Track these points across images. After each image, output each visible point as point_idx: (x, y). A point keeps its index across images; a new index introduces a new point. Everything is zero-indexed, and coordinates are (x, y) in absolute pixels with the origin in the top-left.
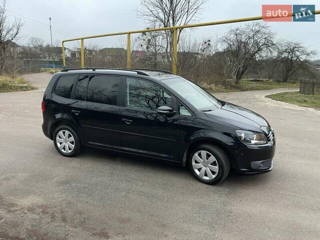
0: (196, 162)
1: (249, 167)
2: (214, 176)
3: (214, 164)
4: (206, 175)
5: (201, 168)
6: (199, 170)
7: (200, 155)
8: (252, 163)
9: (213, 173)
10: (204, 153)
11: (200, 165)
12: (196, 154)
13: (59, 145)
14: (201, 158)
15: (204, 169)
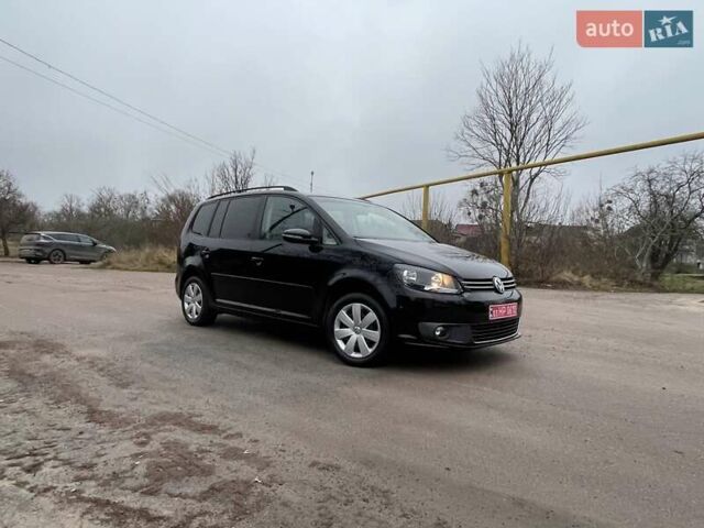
0: (343, 326)
1: (416, 332)
2: (370, 350)
3: (373, 327)
4: (357, 349)
5: (349, 337)
6: (345, 340)
7: (350, 312)
8: (420, 324)
9: (370, 343)
10: (357, 307)
11: (348, 331)
12: (343, 312)
13: (186, 306)
14: (352, 318)
15: (354, 336)
